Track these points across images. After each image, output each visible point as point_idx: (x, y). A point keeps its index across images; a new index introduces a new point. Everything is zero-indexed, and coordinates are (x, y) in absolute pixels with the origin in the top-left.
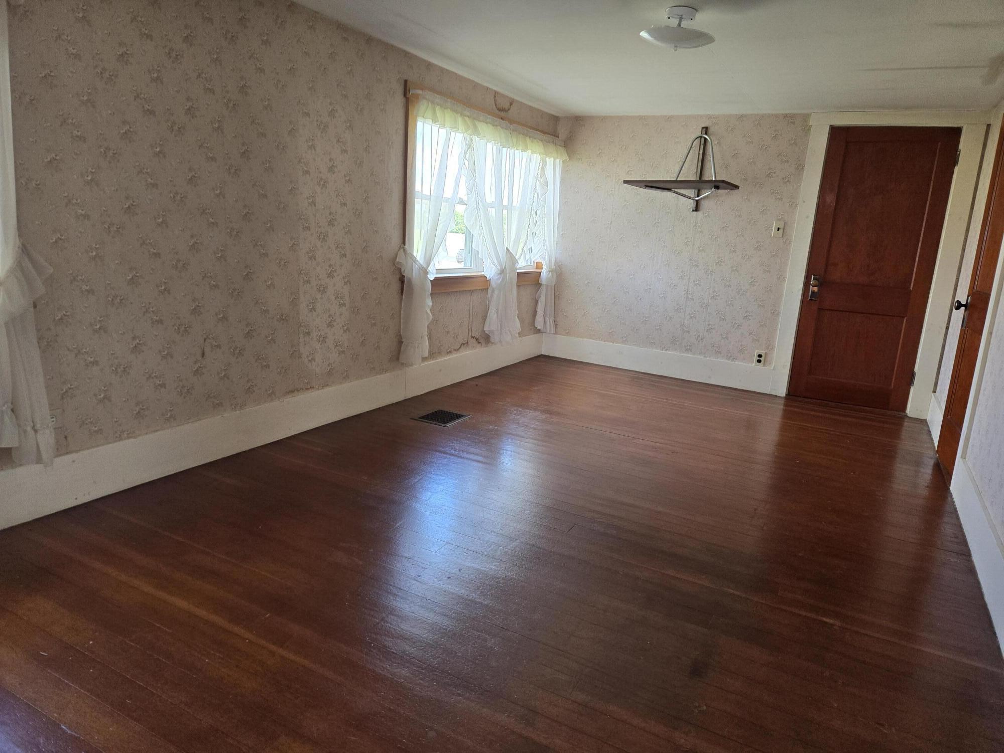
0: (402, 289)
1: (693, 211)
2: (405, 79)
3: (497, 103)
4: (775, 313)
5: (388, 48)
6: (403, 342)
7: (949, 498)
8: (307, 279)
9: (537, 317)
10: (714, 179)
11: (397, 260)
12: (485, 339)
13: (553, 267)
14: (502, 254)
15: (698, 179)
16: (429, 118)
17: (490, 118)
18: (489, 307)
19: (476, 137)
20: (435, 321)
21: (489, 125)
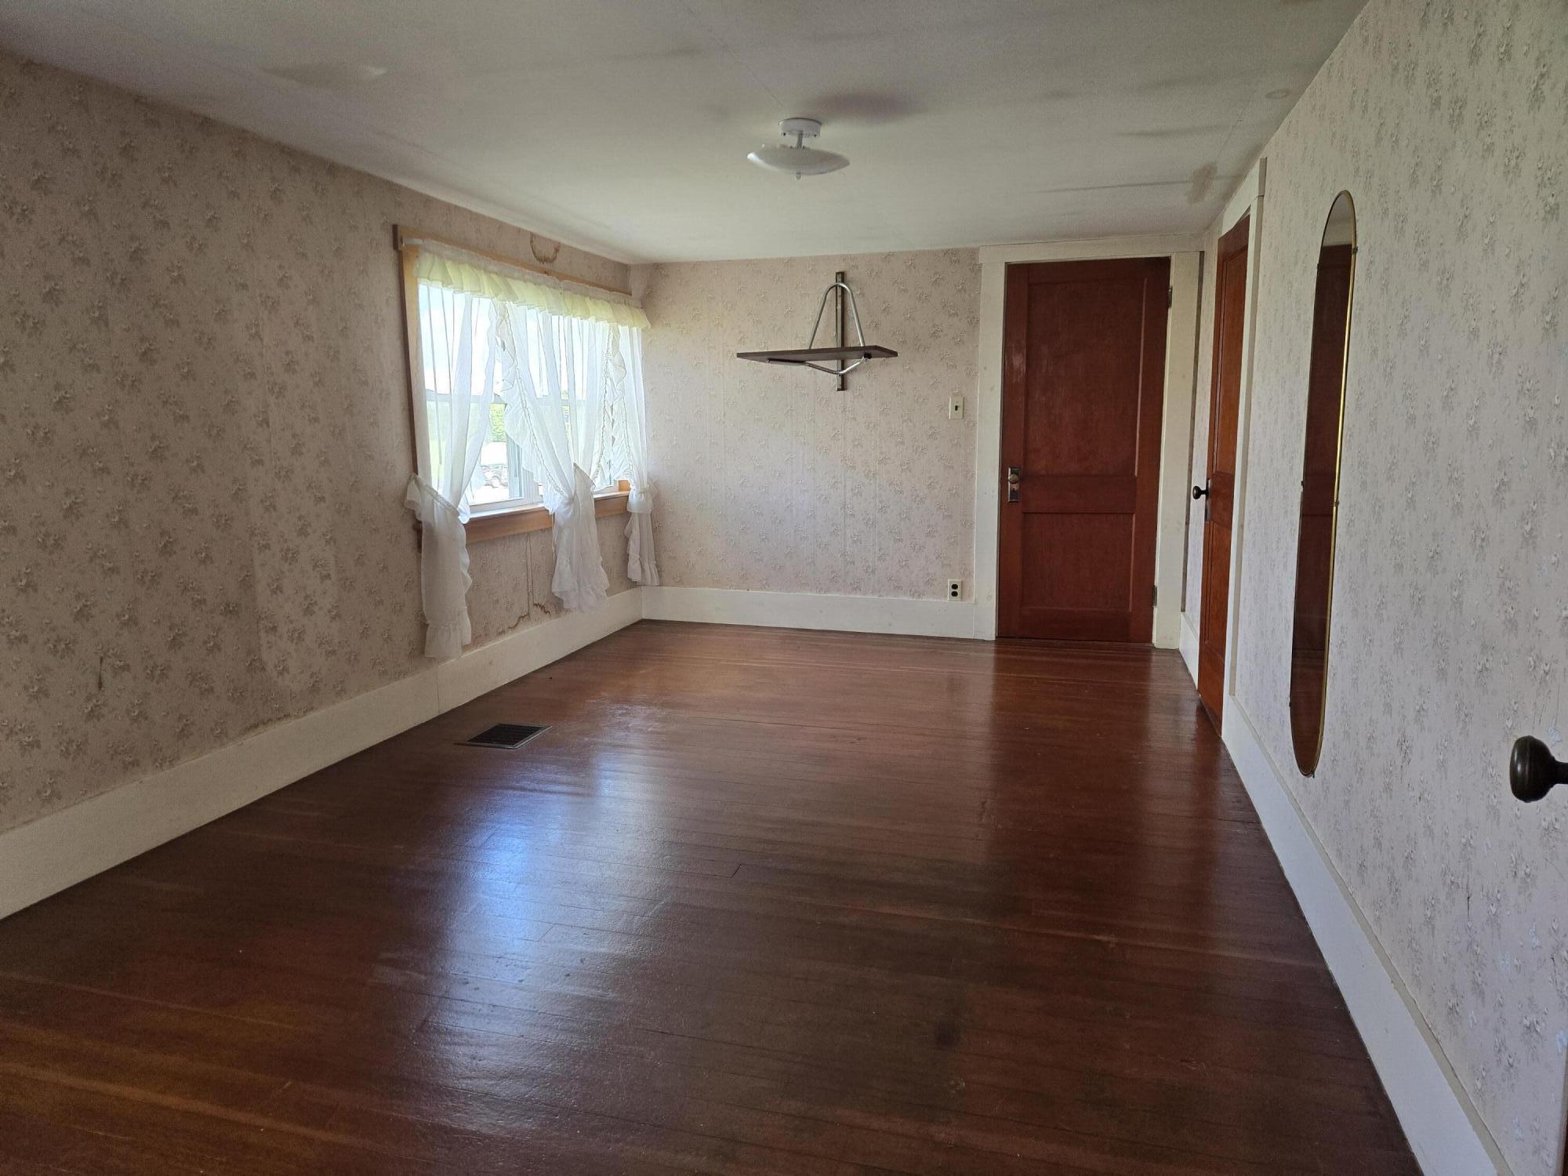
0: (420, 546)
1: (839, 390)
2: (395, 223)
3: (536, 251)
4: (967, 524)
5: (362, 181)
6: (428, 625)
7: (1223, 751)
8: (264, 543)
9: (630, 563)
10: (862, 345)
11: (408, 498)
12: (555, 606)
13: (646, 486)
14: (569, 473)
15: (840, 346)
16: (437, 280)
17: (529, 273)
18: (556, 556)
19: (511, 303)
20: (475, 588)
21: (529, 284)
